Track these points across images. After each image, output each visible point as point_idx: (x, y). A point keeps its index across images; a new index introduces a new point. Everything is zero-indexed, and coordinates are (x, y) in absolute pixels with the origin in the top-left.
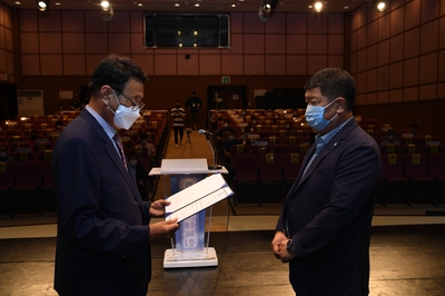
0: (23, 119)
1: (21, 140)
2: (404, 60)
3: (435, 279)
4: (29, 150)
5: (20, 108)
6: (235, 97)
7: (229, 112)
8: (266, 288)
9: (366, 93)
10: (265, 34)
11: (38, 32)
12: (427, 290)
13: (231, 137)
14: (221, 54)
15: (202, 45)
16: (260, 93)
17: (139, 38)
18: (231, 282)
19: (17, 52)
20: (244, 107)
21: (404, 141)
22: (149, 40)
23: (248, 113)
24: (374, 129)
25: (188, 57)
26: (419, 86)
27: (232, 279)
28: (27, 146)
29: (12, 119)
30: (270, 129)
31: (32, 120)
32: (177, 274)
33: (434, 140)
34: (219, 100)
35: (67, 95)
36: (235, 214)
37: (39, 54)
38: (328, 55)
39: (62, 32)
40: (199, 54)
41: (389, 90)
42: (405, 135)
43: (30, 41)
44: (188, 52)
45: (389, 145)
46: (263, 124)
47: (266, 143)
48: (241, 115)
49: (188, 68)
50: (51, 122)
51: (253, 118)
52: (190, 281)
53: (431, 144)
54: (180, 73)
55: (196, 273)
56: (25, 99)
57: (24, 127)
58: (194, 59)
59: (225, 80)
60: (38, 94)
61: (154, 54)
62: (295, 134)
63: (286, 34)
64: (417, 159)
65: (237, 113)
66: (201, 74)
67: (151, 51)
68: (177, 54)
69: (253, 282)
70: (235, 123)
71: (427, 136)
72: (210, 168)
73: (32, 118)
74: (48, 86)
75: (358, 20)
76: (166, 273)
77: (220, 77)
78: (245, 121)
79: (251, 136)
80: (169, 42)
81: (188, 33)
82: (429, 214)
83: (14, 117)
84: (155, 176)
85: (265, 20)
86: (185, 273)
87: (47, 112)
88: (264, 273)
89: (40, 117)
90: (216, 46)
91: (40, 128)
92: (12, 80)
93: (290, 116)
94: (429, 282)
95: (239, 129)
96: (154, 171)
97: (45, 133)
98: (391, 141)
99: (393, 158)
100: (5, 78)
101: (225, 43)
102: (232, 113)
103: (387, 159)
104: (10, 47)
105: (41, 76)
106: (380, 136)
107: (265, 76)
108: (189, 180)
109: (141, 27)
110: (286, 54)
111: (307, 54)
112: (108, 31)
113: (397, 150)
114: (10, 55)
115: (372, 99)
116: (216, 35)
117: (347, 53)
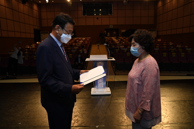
2: (177, 18)
5: (41, 38)
6: (115, 33)
7: (112, 38)
9: (162, 31)
10: (125, 10)
11: (47, 12)
13: (113, 47)
14: (110, 17)
15: (103, 14)
16: (124, 31)
17: (81, 12)
19: (40, 19)
22: (84, 14)
23: (119, 38)
24: (166, 44)
25: (98, 18)
26: (183, 28)
27: (116, 100)
29: (39, 41)
30: (128, 43)
32: (96, 97)
33: (189, 48)
36: (115, 75)
37: (47, 19)
38: (148, 17)
39: (54, 11)
40: (102, 17)
41: (171, 30)
42: (178, 46)
44: (97, 17)
46: (125, 42)
47: (127, 49)
48: (117, 39)
49: (98, 23)
51: (121, 40)
52: (101, 100)
53: (188, 49)
54: (95, 24)
55: (103, 97)
56: (43, 35)
58: (100, 19)
59: (111, 27)
60: (47, 33)
61: (86, 18)
63: (133, 9)
64: (183, 55)
68: (94, 18)
70: (115, 42)
71: (186, 46)
72: (108, 58)
75: (160, 4)
76: (92, 97)
77: (109, 25)
78: (118, 41)
79: (121, 46)
80: (91, 13)
81: (98, 10)
82: (188, 75)
83: (40, 41)
84: (88, 61)
86: (99, 97)
90: (108, 14)
92: (39, 28)
95: (116, 44)
96: (87, 60)
98: (173, 49)
99: (174, 55)
100: (36, 28)
101: (111, 13)
102: (114, 39)
103: (172, 55)
104: (38, 17)
105: (48, 27)
106: (168, 46)
107: (125, 25)
108: (100, 63)
109: (81, 9)
110: (133, 17)
111: (141, 17)
112: (70, 10)
114: (38, 20)
115: (164, 33)
116: (108, 11)
117: (155, 16)
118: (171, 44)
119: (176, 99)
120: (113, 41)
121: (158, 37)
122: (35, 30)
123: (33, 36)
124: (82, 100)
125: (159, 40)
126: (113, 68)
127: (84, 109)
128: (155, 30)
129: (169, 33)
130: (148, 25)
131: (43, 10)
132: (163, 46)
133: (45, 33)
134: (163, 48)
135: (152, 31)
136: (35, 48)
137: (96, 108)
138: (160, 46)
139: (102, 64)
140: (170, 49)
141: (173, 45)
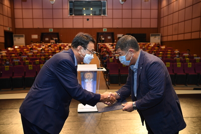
0: (16, 47)
1: (15, 56)
2: (185, 21)
3: (197, 117)
4: (19, 60)
5: (15, 42)
6: (109, 38)
8: (123, 121)
9: (167, 36)
10: (122, 9)
11: (22, 9)
12: (194, 122)
13: (107, 55)
14: (103, 18)
15: (95, 14)
16: (120, 36)
17: (66, 12)
18: (107, 118)
20: (113, 42)
21: (184, 57)
22: (71, 11)
24: (171, 52)
25: (88, 20)
26: (191, 32)
27: (107, 117)
28: (18, 59)
32: (84, 115)
33: (198, 57)
34: (103, 39)
35: (35, 37)
36: (109, 89)
37: (23, 19)
38: (150, 18)
39: (32, 9)
40: (93, 18)
41: (178, 34)
42: (185, 55)
43: (18, 13)
44: (88, 17)
45: (177, 59)
49: (88, 25)
50: (28, 49)
52: (89, 118)
53: (196, 58)
54: (84, 27)
55: (92, 114)
56: (17, 38)
57: (16, 51)
58: (90, 20)
59: (105, 30)
60: (23, 36)
61: (73, 19)
63: (132, 9)
64: (190, 65)
65: (110, 44)
66: (94, 27)
67: (72, 17)
68: (83, 18)
69: (117, 118)
70: (109, 49)
71: (194, 55)
72: (98, 68)
73: (20, 47)
75: (164, 3)
76: (79, 115)
77: (102, 28)
78: (113, 48)
80: (79, 13)
81: (88, 9)
82: (195, 89)
85: (122, 3)
86: (87, 114)
87: (26, 44)
88: (122, 114)
89: (23, 47)
90: (100, 15)
91: (23, 51)
92: (11, 30)
94: (195, 119)
95: (111, 51)
97: (26, 53)
99: (179, 65)
100: (8, 29)
101: (104, 13)
102: (107, 45)
103: (176, 65)
104: (10, 15)
105: (23, 29)
106: (173, 55)
107: (122, 28)
108: (89, 74)
109: (67, 7)
110: (132, 18)
111: (141, 18)
112: (53, 8)
113: (181, 61)
114: (10, 19)
115: (170, 39)
116: (100, 10)
117: (159, 18)
118: (177, 52)
121: (162, 43)
122: (6, 33)
123: (2, 40)
125: (163, 47)
126: (106, 81)
127: (69, 128)
128: (159, 35)
129: (175, 38)
130: (150, 28)
131: (18, 6)
132: (167, 54)
133: (19, 37)
134: (167, 57)
135: (155, 36)
136: (6, 56)
137: (83, 127)
138: (163, 54)
139: (91, 75)
140: (175, 58)
141: (179, 54)
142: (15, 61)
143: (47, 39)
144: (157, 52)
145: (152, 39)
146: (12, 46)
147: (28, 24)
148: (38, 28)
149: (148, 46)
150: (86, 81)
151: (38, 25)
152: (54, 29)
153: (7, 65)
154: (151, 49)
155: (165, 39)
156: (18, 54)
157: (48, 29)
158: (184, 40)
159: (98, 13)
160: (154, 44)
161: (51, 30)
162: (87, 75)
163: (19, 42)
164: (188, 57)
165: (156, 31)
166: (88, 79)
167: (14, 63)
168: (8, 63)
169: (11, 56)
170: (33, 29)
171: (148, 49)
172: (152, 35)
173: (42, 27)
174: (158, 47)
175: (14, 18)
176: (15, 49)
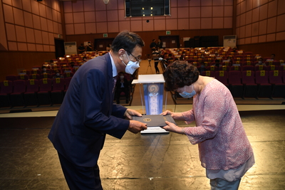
0: (68, 56)
1: (67, 67)
2: (267, 19)
5: (66, 51)
6: (173, 42)
7: (170, 50)
9: (245, 38)
10: (189, 7)
11: (73, 12)
14: (166, 19)
15: (155, 14)
16: (187, 39)
17: (123, 13)
19: (63, 23)
20: (178, 47)
21: (268, 63)
22: (128, 13)
23: (181, 50)
24: (251, 57)
25: (148, 21)
26: (276, 33)
27: (178, 140)
28: (69, 70)
29: (63, 57)
30: (193, 58)
31: (71, 57)
32: (148, 137)
36: (176, 104)
37: (74, 24)
38: (224, 17)
39: (84, 12)
40: (154, 19)
41: (258, 36)
42: (268, 60)
43: (69, 17)
44: (148, 18)
46: (189, 55)
48: (177, 51)
49: (148, 27)
52: (155, 141)
54: (144, 30)
55: (159, 136)
56: (68, 47)
57: (68, 61)
58: (151, 22)
59: (168, 33)
60: (74, 44)
61: (130, 21)
62: (207, 61)
63: (201, 6)
64: (276, 73)
65: (175, 50)
66: (155, 30)
67: (129, 19)
68: (142, 20)
70: (174, 55)
71: (281, 61)
73: (72, 56)
74: (78, 39)
76: (142, 136)
77: (165, 31)
78: (179, 54)
80: (138, 14)
81: (148, 9)
82: (284, 103)
84: (135, 84)
86: (152, 136)
89: (75, 55)
90: (162, 14)
92: (62, 37)
93: (203, 51)
96: (134, 82)
97: (78, 63)
98: (261, 64)
99: (263, 73)
100: (58, 36)
101: (167, 13)
103: (259, 73)
104: (60, 21)
105: (75, 35)
106: (254, 60)
107: (189, 30)
108: (154, 86)
109: (123, 7)
110: (201, 18)
111: (212, 17)
112: (106, 9)
113: (264, 68)
114: (60, 25)
115: (248, 41)
116: (162, 9)
117: (235, 16)
119: (266, 138)
120: (171, 54)
121: (238, 47)
122: (56, 40)
123: (53, 49)
124: (127, 140)
125: (240, 52)
126: (172, 95)
127: (131, 154)
128: (234, 37)
129: (255, 40)
130: (224, 29)
131: (68, 10)
132: (246, 60)
133: (71, 44)
134: (246, 64)
135: (230, 38)
136: (58, 67)
137: (148, 152)
138: (241, 60)
139: (156, 88)
140: (257, 65)
141: (261, 59)
142: (67, 72)
143: (101, 46)
144: (233, 57)
145: (226, 42)
146: (63, 55)
147: (80, 30)
148: (91, 34)
149: (222, 51)
150: (150, 95)
151: (91, 30)
152: (108, 33)
153: (58, 77)
154: (226, 54)
155: (242, 42)
156: (69, 64)
157: (102, 34)
158: (266, 43)
159: (159, 12)
160: (228, 48)
161: (106, 36)
162: (151, 88)
163: (71, 51)
164: (273, 63)
165: (231, 32)
166: (153, 92)
167: (65, 75)
168: (58, 74)
169: (62, 67)
170: (86, 35)
171: (222, 55)
172: (226, 38)
173: (95, 32)
174: (234, 51)
175: (65, 24)
176: (66, 58)
